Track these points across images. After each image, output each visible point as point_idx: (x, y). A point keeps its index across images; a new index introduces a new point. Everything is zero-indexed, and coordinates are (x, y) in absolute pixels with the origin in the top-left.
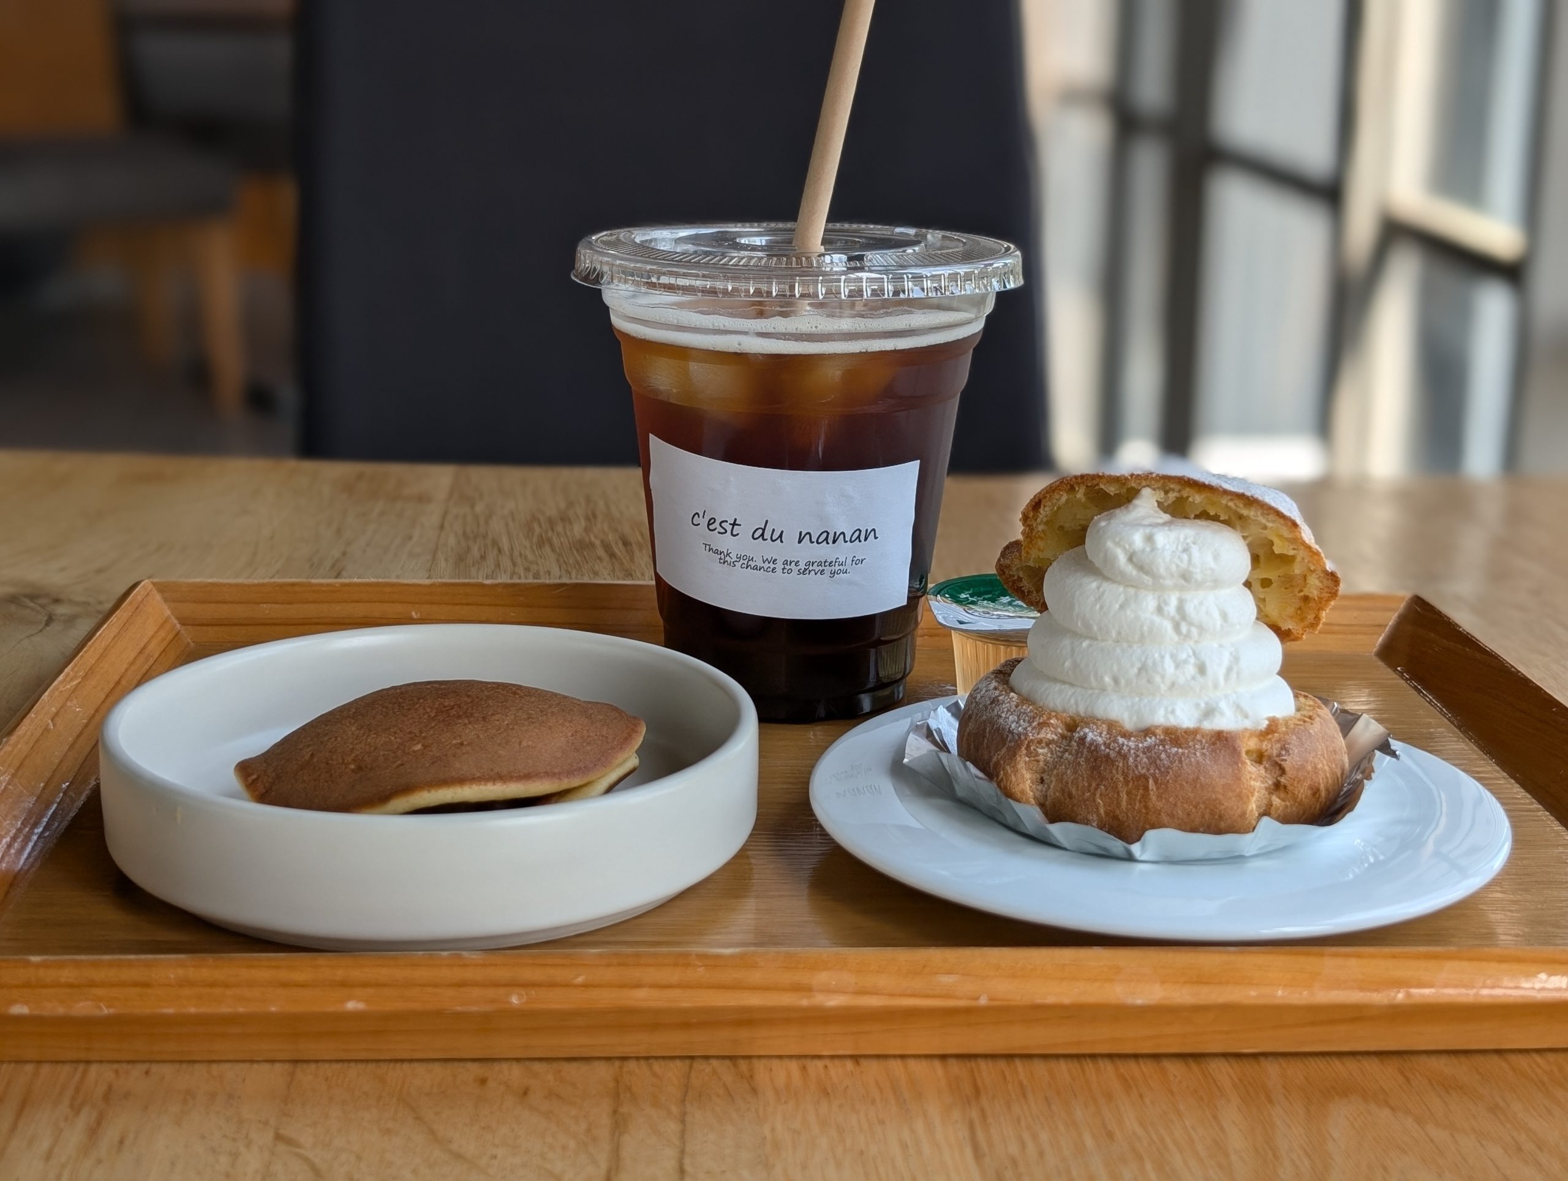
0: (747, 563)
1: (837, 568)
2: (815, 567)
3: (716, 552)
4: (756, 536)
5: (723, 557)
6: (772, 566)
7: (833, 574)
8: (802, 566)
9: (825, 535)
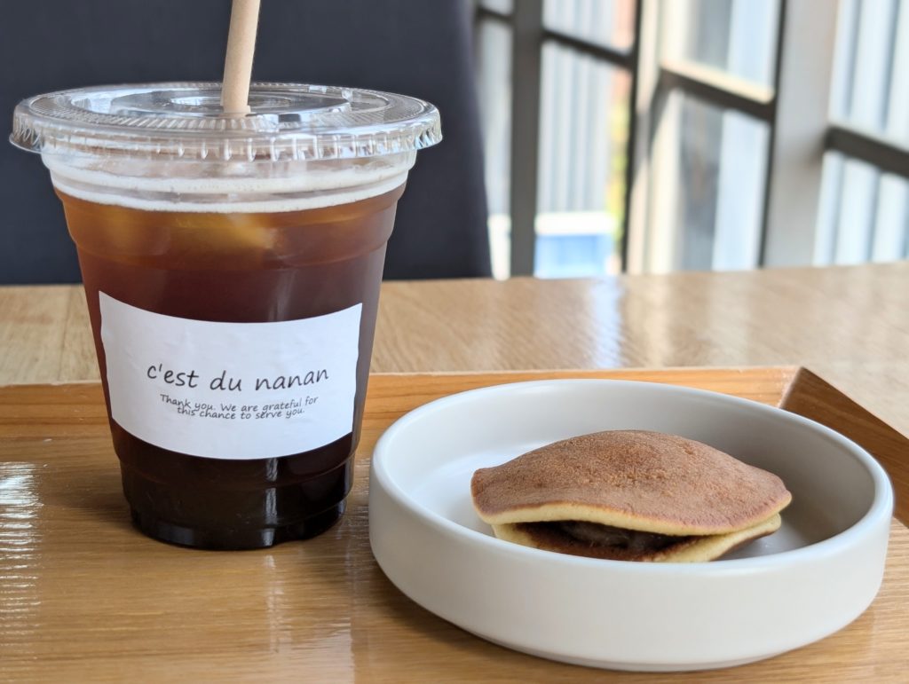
0: (206, 411)
1: (293, 409)
2: (273, 411)
3: (175, 402)
4: (214, 386)
5: (182, 408)
6: (231, 412)
7: (289, 415)
8: (260, 410)
9: (281, 381)
